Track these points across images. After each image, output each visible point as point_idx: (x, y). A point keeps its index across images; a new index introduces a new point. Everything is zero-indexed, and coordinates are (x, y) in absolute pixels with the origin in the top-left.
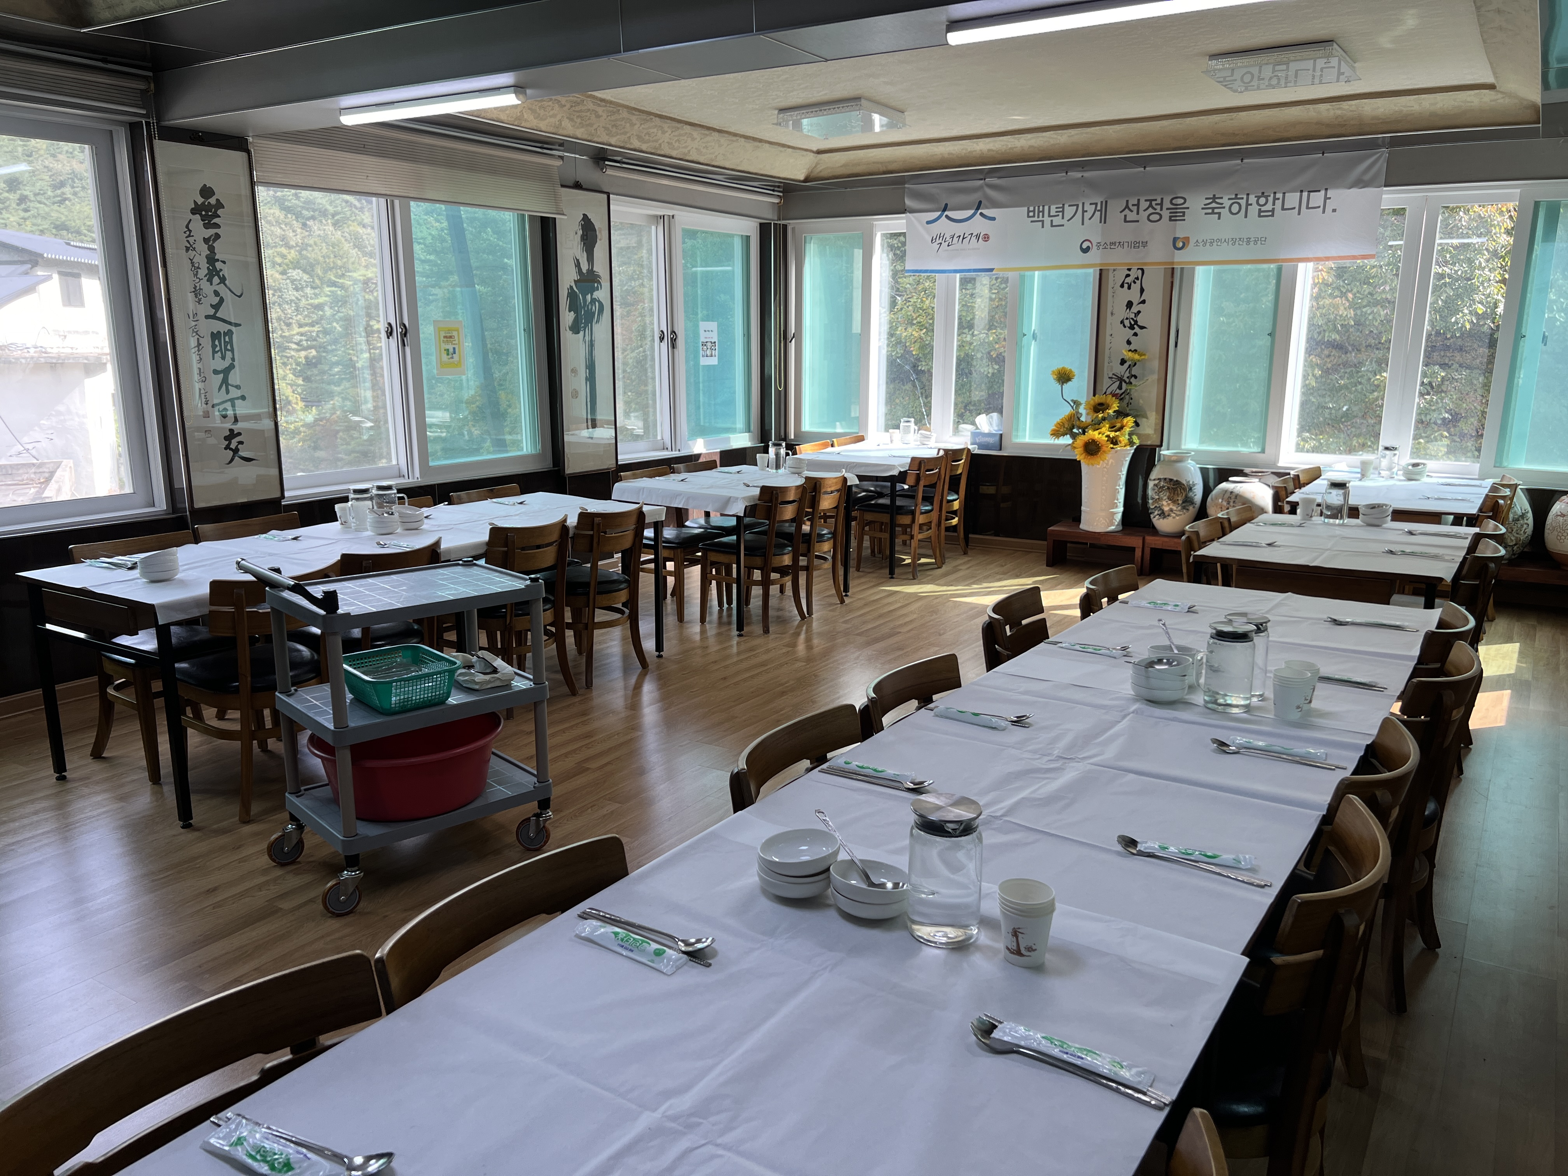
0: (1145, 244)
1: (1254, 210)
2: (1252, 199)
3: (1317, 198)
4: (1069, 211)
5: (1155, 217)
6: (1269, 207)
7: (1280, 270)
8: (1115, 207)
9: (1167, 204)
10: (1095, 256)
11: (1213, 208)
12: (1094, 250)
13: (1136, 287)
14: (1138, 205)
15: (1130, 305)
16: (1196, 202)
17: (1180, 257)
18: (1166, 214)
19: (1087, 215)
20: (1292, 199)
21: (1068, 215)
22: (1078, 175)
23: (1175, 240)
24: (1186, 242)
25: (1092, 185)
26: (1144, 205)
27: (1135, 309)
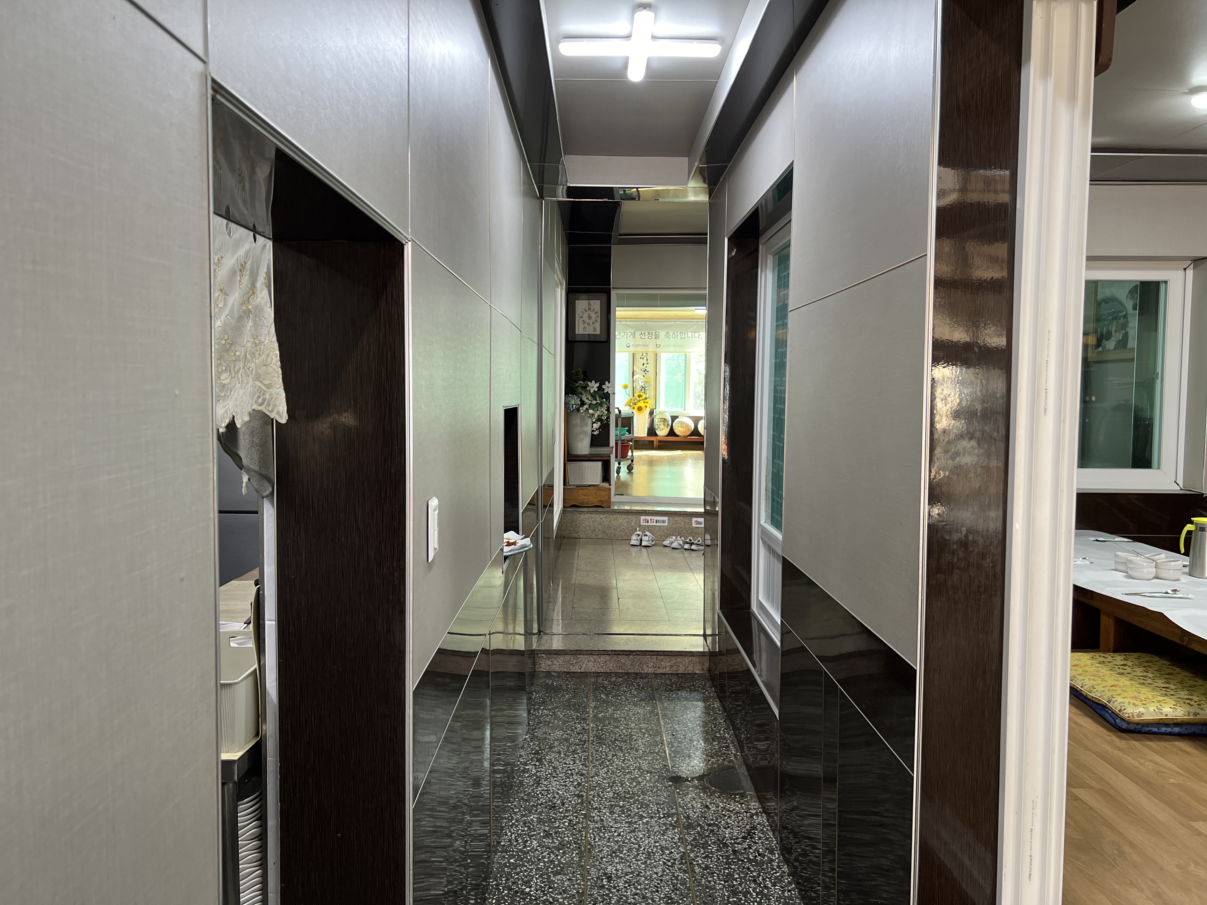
0: (647, 346)
1: (679, 337)
2: (679, 334)
3: (697, 335)
4: (622, 334)
5: (650, 338)
6: (683, 336)
7: (686, 355)
8: (638, 334)
9: (654, 334)
10: (632, 349)
11: (667, 335)
12: (631, 346)
13: (645, 359)
14: (645, 333)
15: (643, 364)
16: (662, 334)
17: (658, 350)
18: (654, 337)
19: (628, 336)
20: (690, 334)
21: (622, 335)
22: (625, 323)
23: (657, 345)
24: (660, 345)
25: (629, 326)
26: (647, 334)
27: (645, 365)
